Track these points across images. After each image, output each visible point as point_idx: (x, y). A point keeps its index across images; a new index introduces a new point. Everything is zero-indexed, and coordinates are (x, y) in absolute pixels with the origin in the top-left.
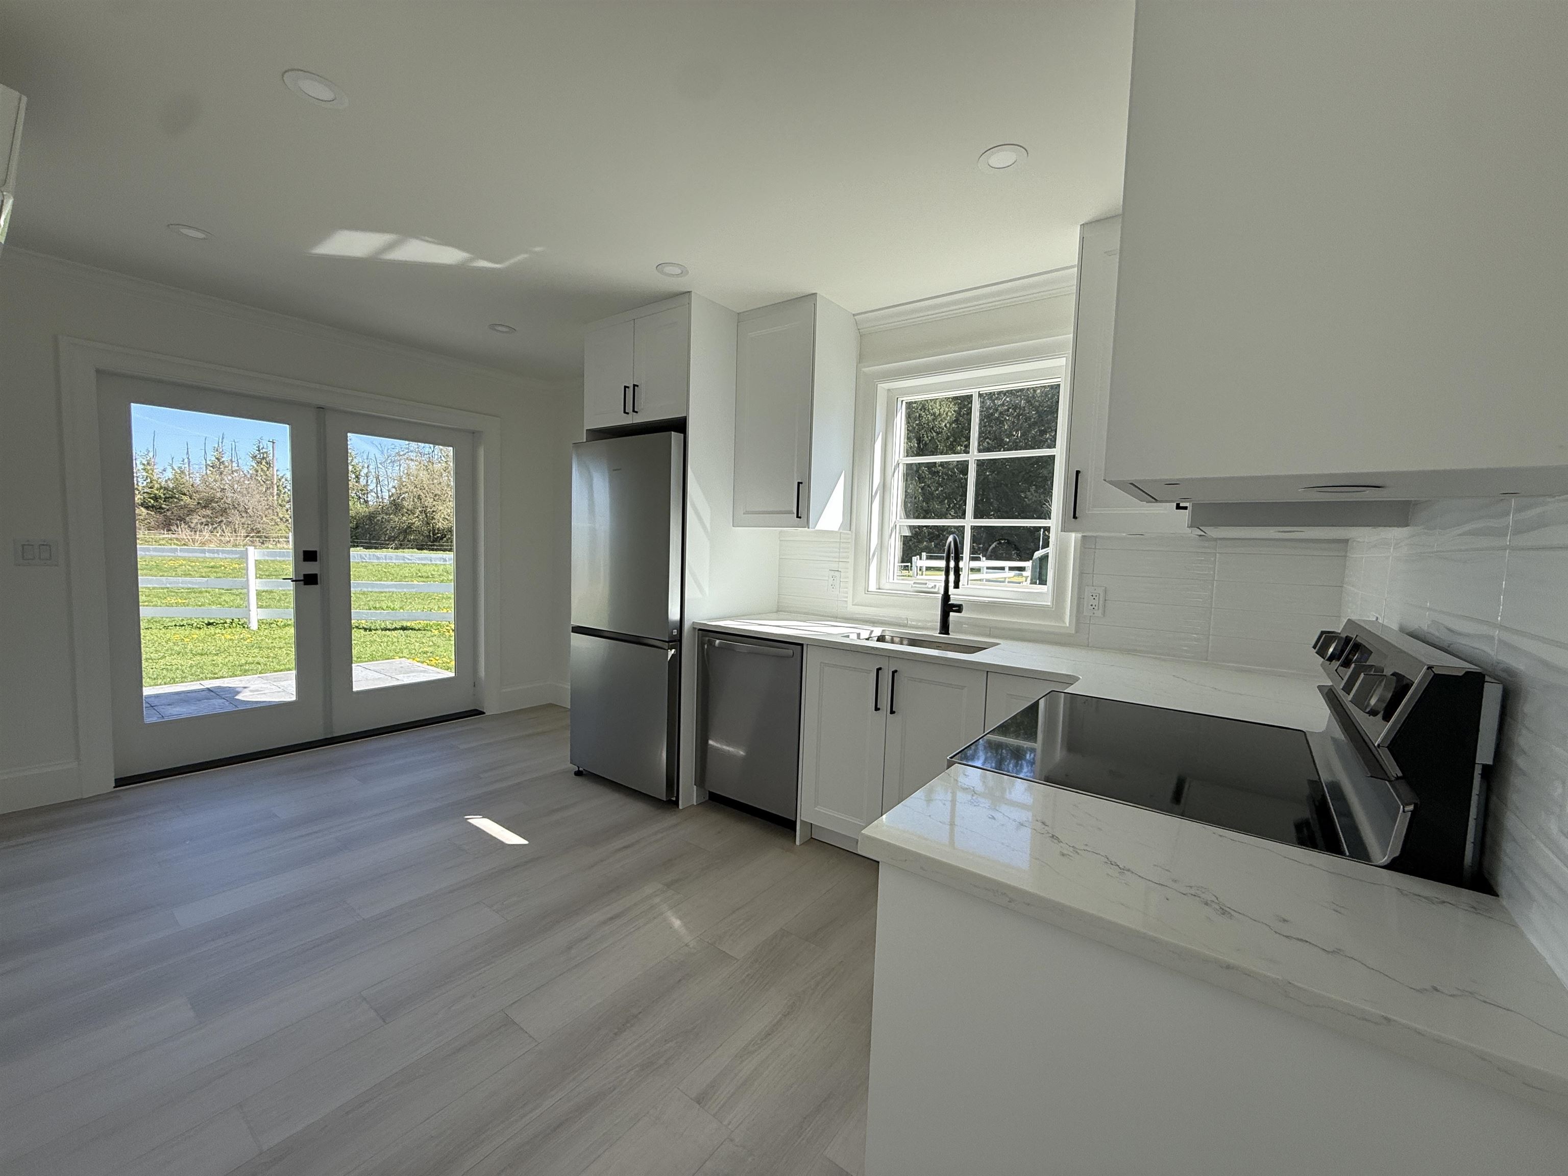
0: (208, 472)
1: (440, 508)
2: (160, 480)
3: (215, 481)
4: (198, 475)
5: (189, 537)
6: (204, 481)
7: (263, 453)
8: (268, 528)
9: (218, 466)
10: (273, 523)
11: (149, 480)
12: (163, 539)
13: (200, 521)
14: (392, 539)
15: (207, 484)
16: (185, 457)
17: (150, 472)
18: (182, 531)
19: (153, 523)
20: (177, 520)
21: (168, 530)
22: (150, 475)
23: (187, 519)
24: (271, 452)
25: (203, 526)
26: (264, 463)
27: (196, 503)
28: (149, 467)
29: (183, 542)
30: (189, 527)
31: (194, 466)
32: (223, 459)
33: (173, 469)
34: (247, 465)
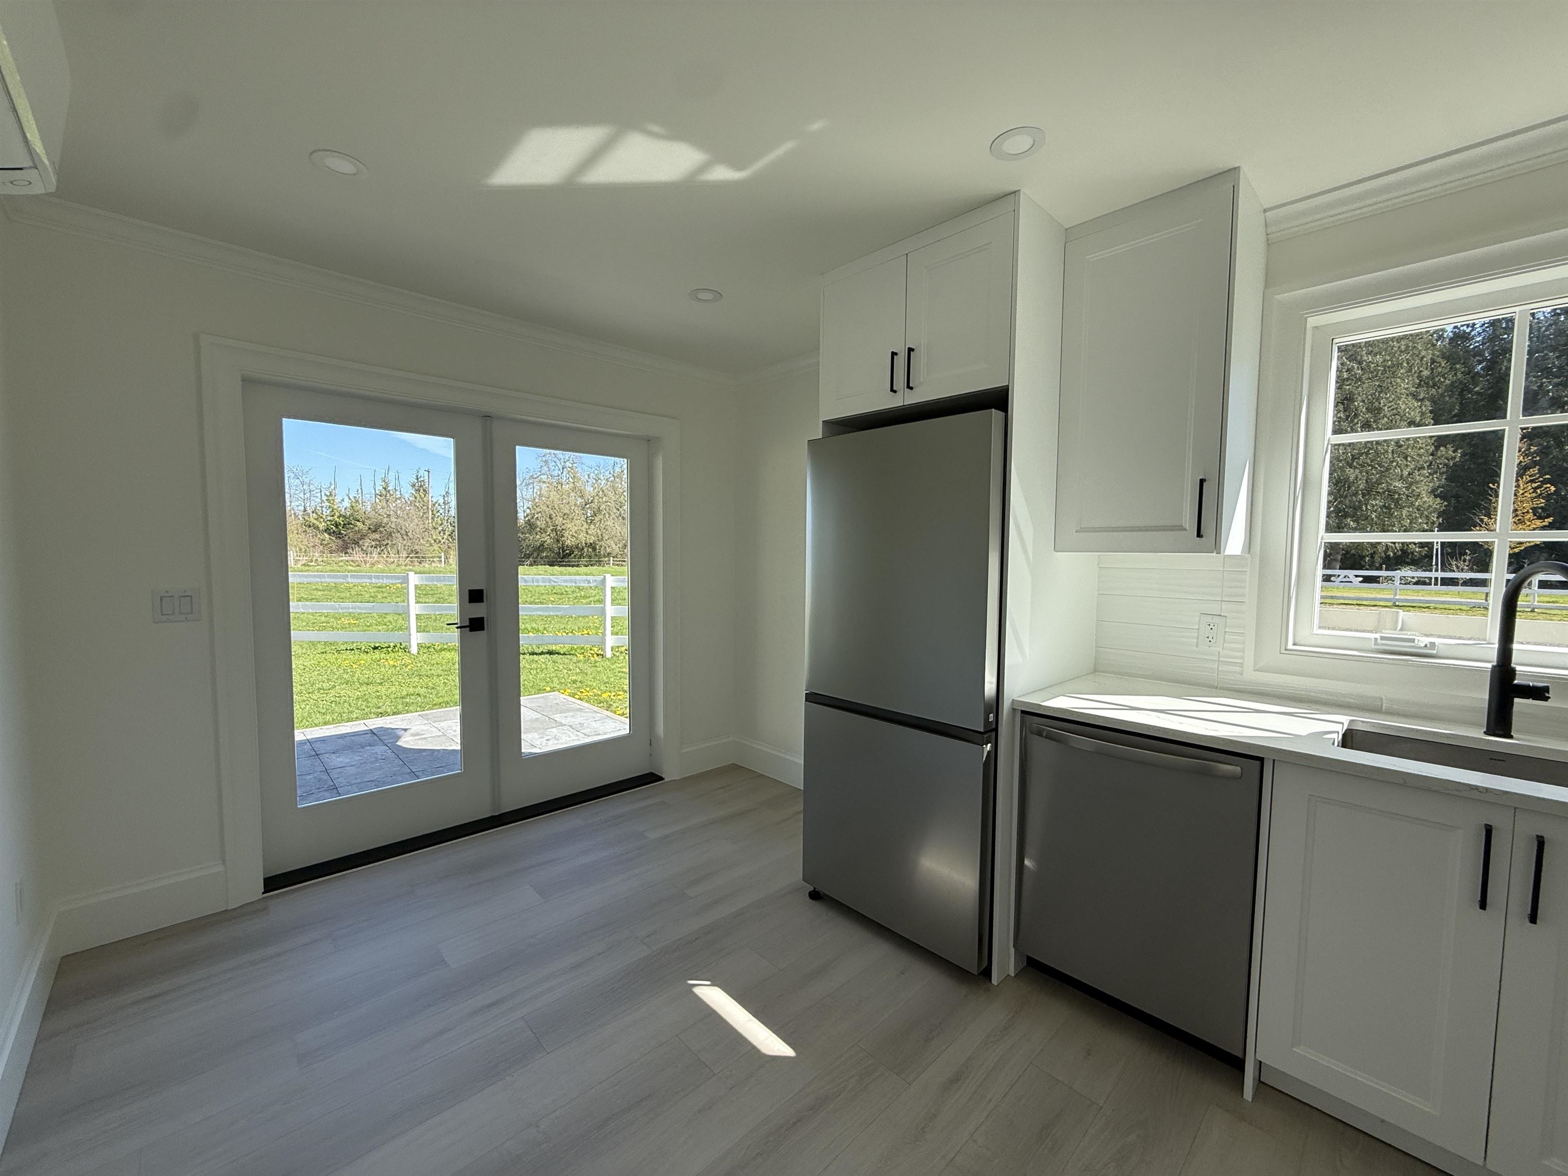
0: (377, 499)
1: (569, 526)
2: (339, 509)
3: (383, 508)
4: (369, 503)
5: (362, 559)
6: (374, 509)
7: (421, 482)
8: (424, 548)
9: (385, 494)
10: (428, 545)
11: (330, 510)
12: (342, 561)
13: (371, 545)
14: (528, 556)
15: (376, 510)
16: (359, 488)
17: (332, 502)
18: (356, 554)
19: (334, 547)
20: (353, 543)
21: (346, 553)
22: (331, 505)
23: (361, 543)
24: (427, 480)
25: (373, 548)
26: (422, 491)
27: (367, 529)
28: (330, 498)
29: (357, 564)
30: (362, 549)
31: (367, 495)
32: (389, 489)
33: (350, 499)
34: (408, 492)
